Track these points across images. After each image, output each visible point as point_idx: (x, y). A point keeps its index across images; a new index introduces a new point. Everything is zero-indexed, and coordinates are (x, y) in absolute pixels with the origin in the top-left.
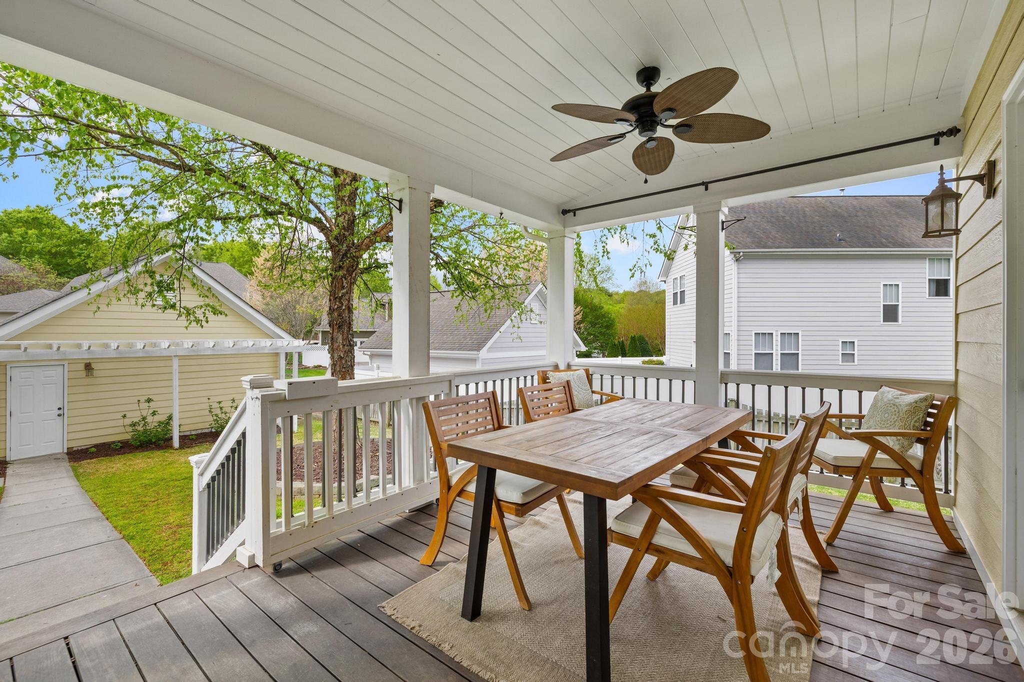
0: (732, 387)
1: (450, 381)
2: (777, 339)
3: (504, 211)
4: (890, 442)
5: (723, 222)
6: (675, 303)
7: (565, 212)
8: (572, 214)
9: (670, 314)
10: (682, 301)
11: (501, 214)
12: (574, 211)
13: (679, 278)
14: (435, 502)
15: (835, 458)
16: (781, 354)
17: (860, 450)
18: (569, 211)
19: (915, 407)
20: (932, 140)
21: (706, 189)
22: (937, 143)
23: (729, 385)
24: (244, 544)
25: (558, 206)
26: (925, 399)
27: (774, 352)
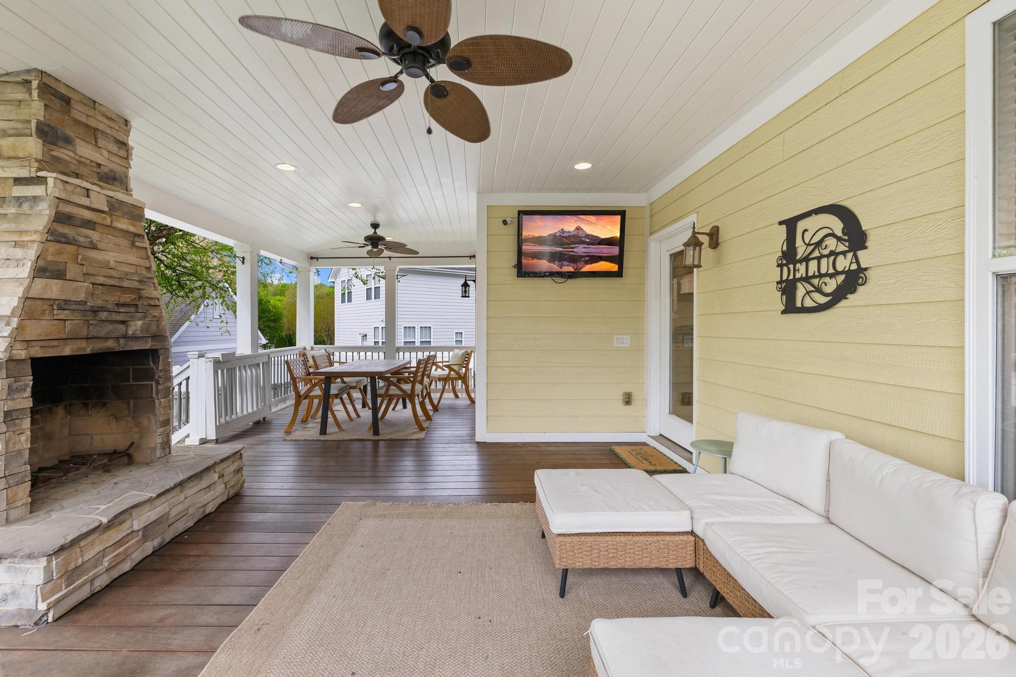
0: (401, 354)
1: (269, 355)
2: (418, 331)
3: (282, 258)
4: (455, 367)
5: (397, 276)
6: (343, 301)
7: (312, 258)
8: (316, 259)
9: (338, 310)
10: (350, 300)
11: (281, 260)
12: (317, 258)
13: (346, 281)
14: (262, 420)
15: (439, 375)
16: (421, 341)
17: (447, 371)
18: (315, 258)
19: (463, 355)
20: (469, 258)
21: (390, 259)
22: (470, 259)
23: (400, 353)
24: (189, 437)
25: (308, 254)
26: (465, 352)
27: (416, 340)
